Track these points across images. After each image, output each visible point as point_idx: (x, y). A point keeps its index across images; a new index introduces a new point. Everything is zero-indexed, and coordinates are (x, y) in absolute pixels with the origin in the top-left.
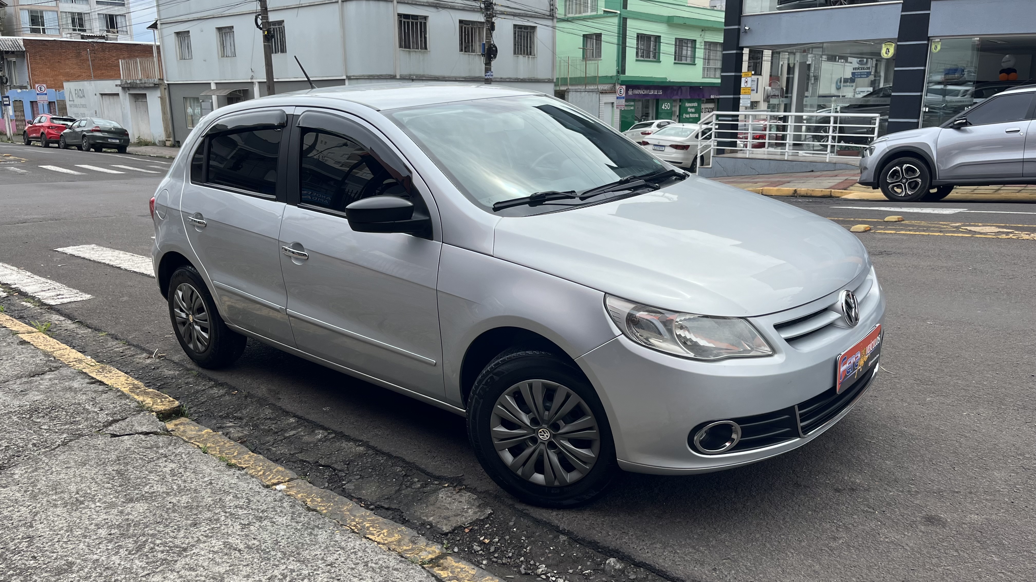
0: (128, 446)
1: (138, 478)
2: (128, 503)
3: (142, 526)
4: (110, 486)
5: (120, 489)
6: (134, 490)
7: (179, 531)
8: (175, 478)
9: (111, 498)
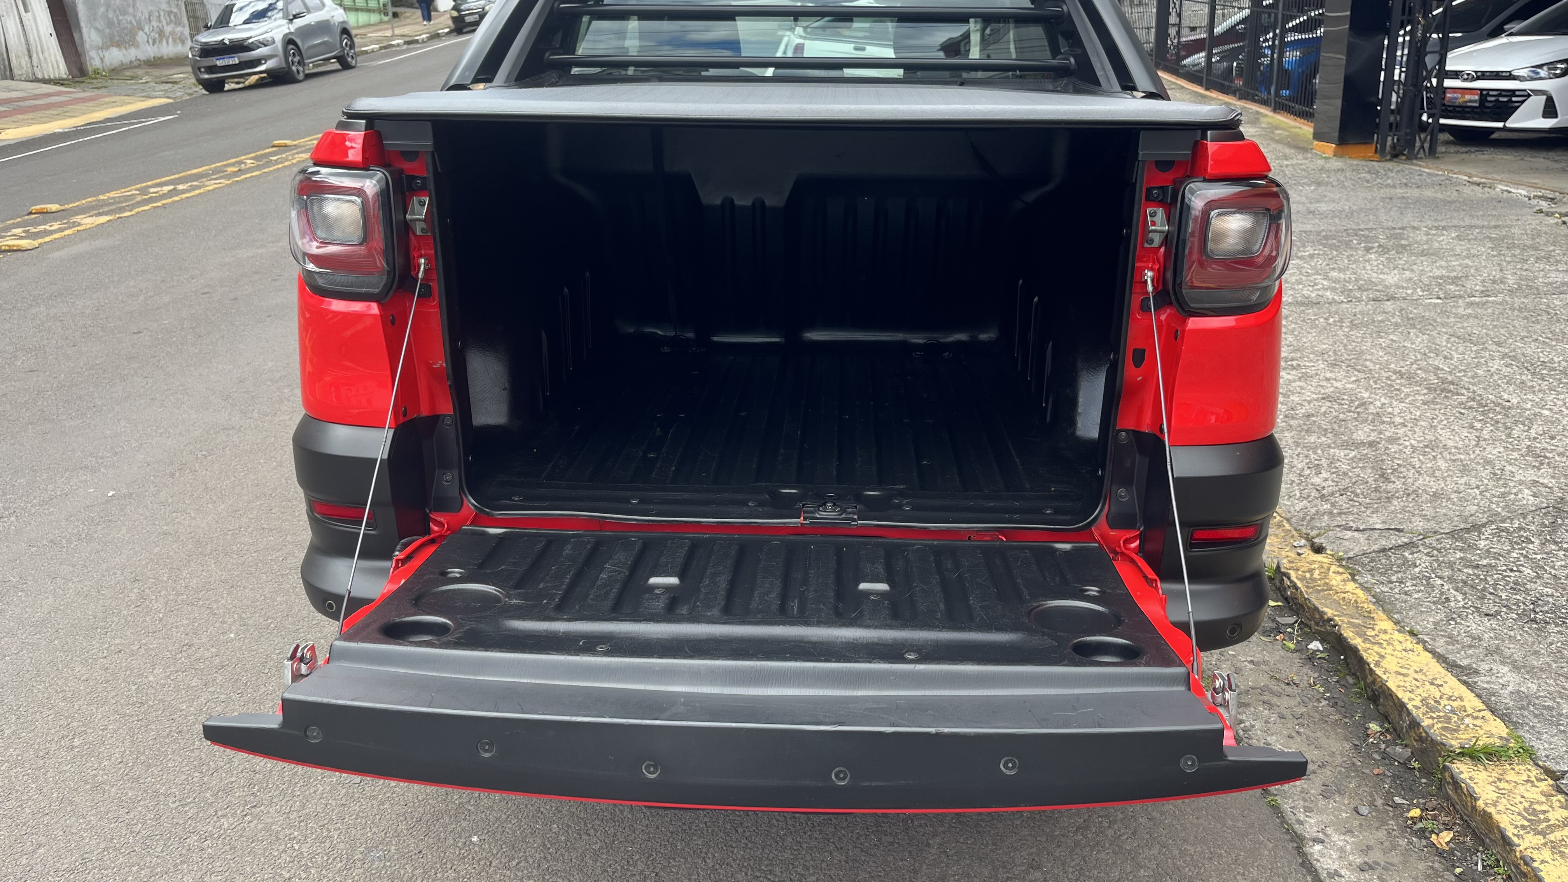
0: (1375, 515)
1: (1362, 468)
2: (1374, 442)
3: (1360, 419)
4: (1396, 461)
5: (1385, 457)
6: (1367, 454)
7: (1325, 412)
8: (1316, 462)
9: (1394, 448)
